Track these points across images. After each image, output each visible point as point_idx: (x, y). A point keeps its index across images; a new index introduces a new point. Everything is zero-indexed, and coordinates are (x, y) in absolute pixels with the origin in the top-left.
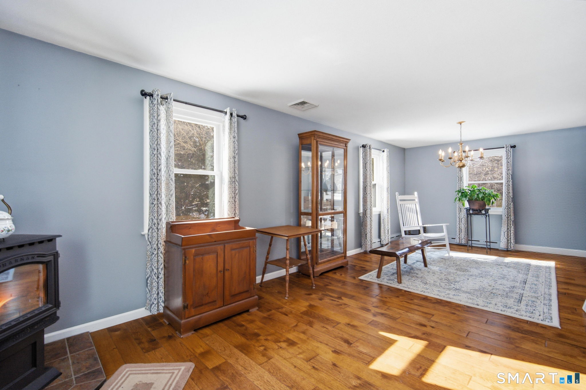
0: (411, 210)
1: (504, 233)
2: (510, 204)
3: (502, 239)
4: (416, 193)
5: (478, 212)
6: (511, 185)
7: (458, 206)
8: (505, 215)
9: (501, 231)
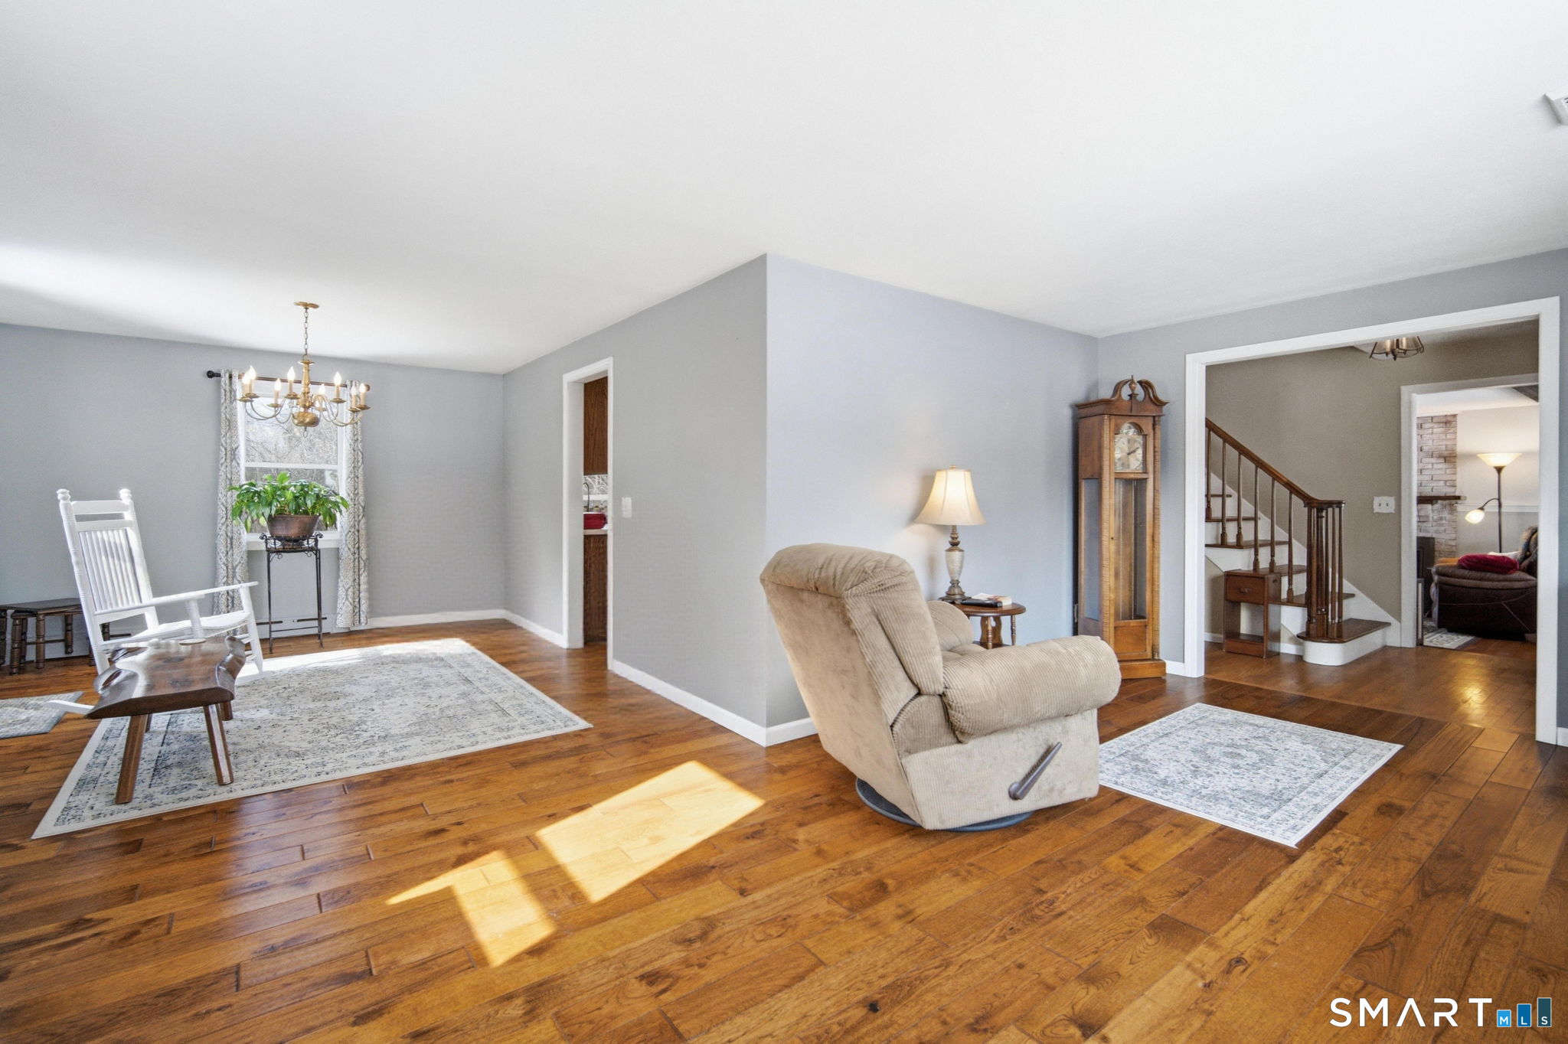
0: (111, 551)
1: (347, 590)
2: (359, 521)
3: (340, 605)
4: (125, 494)
5: (293, 545)
6: (361, 477)
7: (222, 532)
8: (349, 549)
9: (337, 586)
